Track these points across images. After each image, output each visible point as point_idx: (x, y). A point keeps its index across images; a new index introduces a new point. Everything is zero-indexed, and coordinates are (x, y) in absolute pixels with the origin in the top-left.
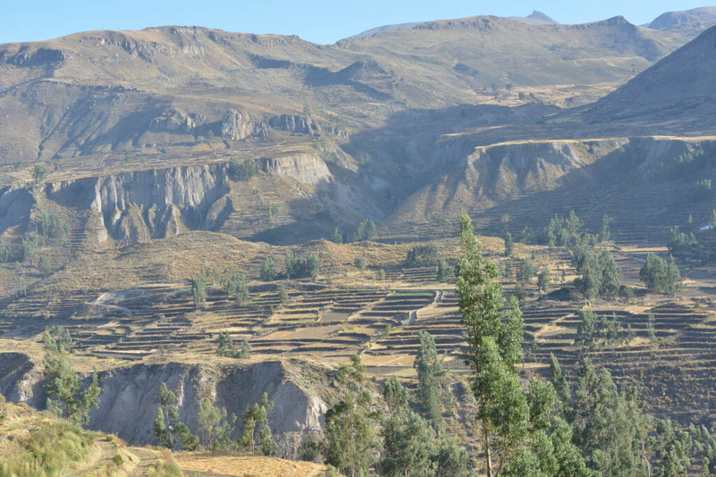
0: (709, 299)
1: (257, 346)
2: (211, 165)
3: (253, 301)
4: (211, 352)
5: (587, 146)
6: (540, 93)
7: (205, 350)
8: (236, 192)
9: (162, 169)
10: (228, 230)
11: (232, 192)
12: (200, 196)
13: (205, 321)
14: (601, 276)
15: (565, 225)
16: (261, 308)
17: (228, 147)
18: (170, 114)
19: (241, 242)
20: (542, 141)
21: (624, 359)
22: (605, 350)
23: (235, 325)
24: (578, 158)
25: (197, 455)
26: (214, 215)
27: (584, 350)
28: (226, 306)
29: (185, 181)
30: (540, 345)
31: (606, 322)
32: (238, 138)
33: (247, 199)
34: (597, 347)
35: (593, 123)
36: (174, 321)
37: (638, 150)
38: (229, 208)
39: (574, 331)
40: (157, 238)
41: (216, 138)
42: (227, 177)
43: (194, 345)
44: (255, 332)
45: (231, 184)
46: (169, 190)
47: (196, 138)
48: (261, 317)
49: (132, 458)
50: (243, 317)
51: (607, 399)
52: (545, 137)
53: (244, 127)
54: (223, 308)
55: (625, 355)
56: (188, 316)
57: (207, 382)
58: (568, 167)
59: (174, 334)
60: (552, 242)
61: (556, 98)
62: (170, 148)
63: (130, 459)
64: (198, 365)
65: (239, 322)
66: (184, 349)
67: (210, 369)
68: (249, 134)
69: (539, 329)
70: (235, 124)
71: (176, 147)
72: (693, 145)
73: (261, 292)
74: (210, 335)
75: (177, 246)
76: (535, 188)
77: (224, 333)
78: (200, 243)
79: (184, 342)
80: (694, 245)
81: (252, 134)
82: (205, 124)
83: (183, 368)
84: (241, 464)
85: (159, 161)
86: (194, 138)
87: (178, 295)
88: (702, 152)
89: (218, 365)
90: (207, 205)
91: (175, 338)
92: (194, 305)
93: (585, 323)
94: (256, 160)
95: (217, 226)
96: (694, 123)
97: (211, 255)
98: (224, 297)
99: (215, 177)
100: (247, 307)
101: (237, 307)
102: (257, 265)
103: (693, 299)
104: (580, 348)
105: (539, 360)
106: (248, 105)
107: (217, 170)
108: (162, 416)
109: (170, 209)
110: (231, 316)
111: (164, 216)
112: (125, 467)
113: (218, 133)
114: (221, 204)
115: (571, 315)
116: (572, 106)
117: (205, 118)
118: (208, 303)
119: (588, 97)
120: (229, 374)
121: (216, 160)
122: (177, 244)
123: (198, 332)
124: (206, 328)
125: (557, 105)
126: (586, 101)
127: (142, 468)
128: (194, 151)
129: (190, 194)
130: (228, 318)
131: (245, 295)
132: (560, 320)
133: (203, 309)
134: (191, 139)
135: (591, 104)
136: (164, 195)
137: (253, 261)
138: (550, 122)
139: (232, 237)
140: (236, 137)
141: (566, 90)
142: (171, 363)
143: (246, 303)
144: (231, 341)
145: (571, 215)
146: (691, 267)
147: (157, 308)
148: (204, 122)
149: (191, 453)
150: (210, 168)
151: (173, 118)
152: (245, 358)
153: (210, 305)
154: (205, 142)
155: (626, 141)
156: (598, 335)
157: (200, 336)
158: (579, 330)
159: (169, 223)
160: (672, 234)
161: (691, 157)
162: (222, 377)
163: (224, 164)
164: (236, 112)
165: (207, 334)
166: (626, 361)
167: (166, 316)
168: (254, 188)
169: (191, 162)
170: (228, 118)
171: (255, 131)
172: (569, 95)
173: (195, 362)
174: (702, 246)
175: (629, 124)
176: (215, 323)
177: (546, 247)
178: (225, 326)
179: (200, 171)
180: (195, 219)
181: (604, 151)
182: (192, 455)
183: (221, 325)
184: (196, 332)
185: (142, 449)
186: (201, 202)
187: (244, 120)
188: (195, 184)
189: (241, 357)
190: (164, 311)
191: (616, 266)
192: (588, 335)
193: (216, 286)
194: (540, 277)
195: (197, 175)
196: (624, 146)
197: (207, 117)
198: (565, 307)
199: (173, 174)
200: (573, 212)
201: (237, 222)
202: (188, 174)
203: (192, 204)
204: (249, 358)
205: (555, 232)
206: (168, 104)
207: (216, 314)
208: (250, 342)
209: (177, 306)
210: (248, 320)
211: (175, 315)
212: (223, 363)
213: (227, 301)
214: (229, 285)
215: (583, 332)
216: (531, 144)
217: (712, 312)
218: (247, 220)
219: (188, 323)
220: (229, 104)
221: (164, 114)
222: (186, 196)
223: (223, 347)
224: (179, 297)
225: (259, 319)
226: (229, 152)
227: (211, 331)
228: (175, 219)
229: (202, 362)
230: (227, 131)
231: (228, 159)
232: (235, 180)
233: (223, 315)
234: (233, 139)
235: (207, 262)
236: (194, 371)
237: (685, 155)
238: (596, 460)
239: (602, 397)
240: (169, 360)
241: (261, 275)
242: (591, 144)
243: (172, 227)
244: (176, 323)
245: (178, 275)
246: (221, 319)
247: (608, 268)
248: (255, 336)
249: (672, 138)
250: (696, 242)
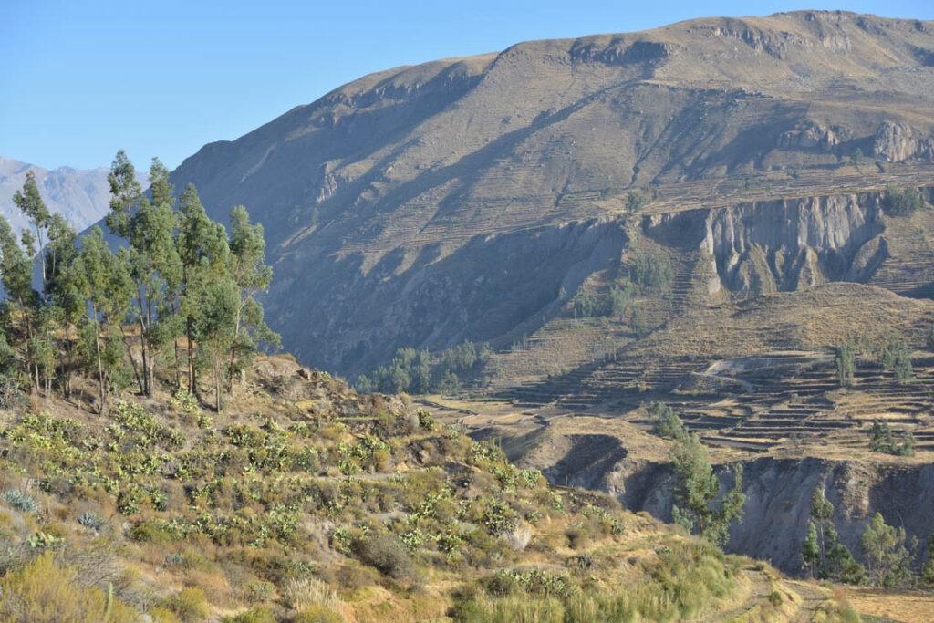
1: (922, 439)
2: (859, 195)
3: (918, 378)
4: (860, 445)
7: (853, 443)
8: (894, 232)
9: (794, 200)
10: (881, 282)
11: (887, 231)
12: (844, 238)
13: (851, 403)
16: (928, 389)
17: (882, 171)
18: (805, 126)
19: (900, 298)
23: (893, 410)
25: (864, 591)
26: (864, 262)
28: (881, 383)
29: (825, 216)
32: (895, 159)
33: (908, 241)
36: (810, 401)
38: (883, 253)
40: (787, 290)
41: (866, 159)
42: (881, 211)
43: (837, 435)
44: (920, 420)
45: (887, 220)
46: (804, 227)
47: (839, 158)
48: (928, 401)
49: (793, 596)
50: (903, 400)
53: (904, 144)
54: (876, 387)
56: (830, 395)
57: (857, 486)
59: (810, 418)
62: (805, 171)
63: (790, 598)
64: (845, 462)
65: (898, 407)
66: (824, 439)
67: (862, 468)
68: (910, 153)
70: (891, 140)
71: (811, 170)
73: (928, 366)
74: (859, 422)
75: (814, 302)
77: (880, 421)
78: (844, 298)
79: (823, 430)
81: (915, 155)
82: (851, 140)
83: (825, 466)
84: (926, 607)
85: (789, 188)
86: (836, 158)
87: (816, 367)
89: (873, 464)
90: (853, 247)
91: (811, 425)
92: (838, 382)
94: (921, 189)
95: (866, 276)
97: (860, 315)
98: (878, 371)
99: (865, 211)
100: (910, 387)
101: (895, 385)
102: (922, 329)
106: (909, 115)
107: (868, 202)
108: (814, 535)
109: (804, 253)
110: (887, 398)
111: (795, 262)
112: (784, 609)
113: (869, 152)
114: (872, 246)
117: (851, 132)
118: (856, 379)
120: (887, 476)
121: (866, 188)
122: (814, 299)
123: (843, 418)
124: (853, 413)
127: (808, 612)
128: (836, 175)
129: (831, 233)
130: (883, 401)
131: (907, 370)
133: (850, 387)
134: (833, 160)
136: (797, 233)
137: (918, 325)
139: (889, 292)
140: (892, 159)
142: (809, 458)
143: (908, 381)
144: (890, 431)
147: (788, 384)
148: (850, 137)
149: (855, 588)
150: (859, 199)
151: (810, 133)
152: (907, 455)
153: (859, 382)
154: (851, 164)
157: (844, 423)
159: (802, 271)
162: (877, 481)
163: (877, 194)
164: (893, 124)
165: (854, 421)
167: (800, 394)
168: (917, 226)
169: (833, 191)
170: (883, 132)
171: (919, 149)
173: (841, 459)
176: (865, 406)
178: (879, 412)
179: (845, 203)
180: (837, 266)
182: (857, 591)
183: (873, 409)
184: (839, 418)
185: (803, 583)
186: (846, 245)
187: (904, 135)
188: (838, 220)
189: (903, 455)
190: (797, 388)
193: (867, 356)
195: (841, 207)
197: (855, 131)
199: (809, 206)
201: (894, 271)
202: (830, 206)
203: (833, 246)
204: (913, 456)
206: (802, 114)
207: (866, 395)
208: (915, 434)
209: (814, 382)
210: (911, 404)
211: (812, 393)
212: (879, 462)
213: (882, 377)
214: (884, 356)
218: (907, 269)
219: (829, 405)
220: (884, 113)
221: (797, 126)
222: (826, 235)
223: (878, 440)
224: (817, 369)
225: (925, 403)
226: (883, 178)
227: (860, 417)
228: (811, 267)
229: (851, 458)
230: (881, 149)
231: (883, 187)
232: (891, 215)
233: (877, 397)
234: (889, 160)
235: (854, 324)
236: (841, 470)
240: (806, 454)
241: (928, 343)
243: (807, 277)
244: (813, 405)
245: (815, 339)
246: (874, 401)
248: (920, 427)
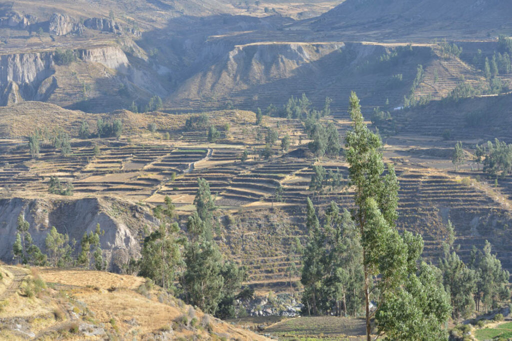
0: (402, 159)
1: (77, 186)
2: (41, 53)
3: (74, 153)
4: (43, 190)
5: (315, 48)
6: (280, 8)
7: (39, 189)
8: (60, 74)
9: (5, 55)
10: (53, 101)
11: (57, 73)
12: (33, 76)
13: (38, 168)
14: (327, 141)
15: (298, 104)
16: (80, 159)
17: (54, 40)
18: (11, 15)
19: (64, 110)
20: (283, 43)
21: (344, 200)
22: (331, 194)
23: (61, 171)
24: (308, 56)
25: (47, 269)
26: (44, 90)
27: (315, 194)
28: (54, 156)
29: (22, 65)
30: (284, 189)
31: (332, 174)
32: (61, 34)
33: (68, 78)
34: (325, 192)
35: (318, 31)
36: (15, 167)
37: (350, 52)
38: (54, 85)
39: (309, 180)
40: (2, 106)
41: (45, 33)
42: (53, 62)
43: (31, 185)
44: (75, 176)
45: (57, 67)
46: (11, 70)
47: (30, 33)
48: (80, 165)
49: (8, 274)
50: (66, 165)
52: (284, 40)
53: (66, 26)
54: (52, 158)
55: (345, 198)
56: (26, 163)
57: (42, 212)
58: (300, 62)
59: (16, 176)
60: (289, 116)
61: (291, 12)
62: (10, 40)
63: (7, 275)
64: (35, 200)
65: (63, 169)
66: (24, 187)
67: (44, 203)
68: (69, 31)
69: (282, 178)
70: (59, 24)
71: (15, 39)
72: (390, 49)
73: (79, 147)
74: (43, 178)
75: (17, 112)
76: (277, 77)
77: (54, 177)
78: (33, 110)
79: (23, 183)
80: (390, 121)
81: (71, 32)
82: (37, 23)
83: (25, 202)
84: (81, 276)
85: (2, 49)
86: (28, 33)
87: (18, 148)
88: (396, 54)
89: (50, 200)
90: (38, 82)
91: (16, 180)
92: (31, 156)
93: (317, 175)
94: (75, 50)
95: (45, 98)
96: (390, 33)
97: (42, 119)
98: (52, 150)
99: (44, 62)
100: (70, 158)
101: (62, 157)
102: (76, 127)
103: (391, 159)
104: (313, 192)
105: (283, 201)
106: (68, 10)
107: (46, 57)
108: (19, 240)
109: (11, 85)
110: (57, 164)
111: (6, 90)
112: (4, 281)
113: (47, 30)
114: (48, 82)
115: (306, 169)
116: (302, 19)
117: (37, 19)
118: (41, 154)
119: (314, 12)
120: (58, 207)
121: (45, 50)
122: (17, 111)
123: (34, 175)
124: (39, 173)
125: (292, 17)
126: (312, 16)
127: (17, 282)
128: (28, 42)
129: (26, 74)
130: (55, 166)
131: (68, 149)
132: (298, 172)
133: (37, 159)
134: (27, 34)
135: (317, 18)
136: (7, 74)
137: (73, 124)
138: (287, 29)
139: (58, 107)
140: (59, 34)
141: (297, 7)
142: (16, 198)
143: (69, 155)
144: (59, 182)
145: (303, 97)
146: (388, 136)
147: (3, 157)
148: (36, 21)
149: (42, 268)
150: (41, 56)
151: (14, 18)
152: (69, 195)
153: (42, 156)
154: (36, 36)
155: (342, 45)
156: (327, 184)
157: (34, 178)
158: (313, 179)
159: (10, 95)
160: (375, 113)
161: (388, 58)
162: (53, 209)
163: (51, 53)
164: (60, 15)
165: (40, 177)
166: (345, 202)
167: (10, 163)
168: (73, 71)
169: (27, 51)
170: (54, 19)
171: (74, 29)
172: (300, 11)
173: (33, 198)
174: (395, 121)
175: (344, 33)
176: (46, 169)
177: (285, 119)
178: (53, 172)
179: (34, 58)
180: (29, 92)
181: (326, 51)
182: (43, 269)
183: (50, 170)
184: (31, 175)
185: (14, 267)
186: (34, 81)
187: (66, 21)
188: (30, 67)
189: (66, 195)
190: (8, 160)
191: (338, 133)
192: (319, 183)
193: (47, 142)
194: (283, 140)
195: (31, 60)
196: (341, 48)
197: (38, 18)
198: (301, 162)
199: (14, 59)
200: (304, 94)
201: (60, 95)
202: (25, 59)
203: (27, 81)
204: (72, 195)
205: (291, 109)
206: (9, 8)
207: (46, 163)
208: (73, 183)
209: (17, 156)
210: (70, 167)
211: (16, 162)
212: (53, 199)
213: (54, 153)
214: (56, 141)
215: (316, 181)
216: (274, 44)
217: (406, 168)
218: (67, 94)
219: (26, 169)
220: (54, 8)
221: (7, 14)
222: (23, 75)
223: (53, 187)
224: (19, 149)
225: (78, 167)
226: (54, 44)
227: (43, 175)
228: (15, 92)
229: (38, 197)
230: (53, 28)
231: (54, 49)
232: (59, 65)
233: (52, 164)
234: (57, 34)
235: (39, 124)
236: (33, 204)
237: (384, 56)
238: (338, 275)
239: (344, 230)
240: (14, 196)
241: (79, 134)
242: (317, 46)
243: (12, 98)
244: (18, 169)
245: (18, 133)
246: (50, 166)
247: (332, 136)
248: (76, 179)
249: (375, 44)
250: (391, 118)
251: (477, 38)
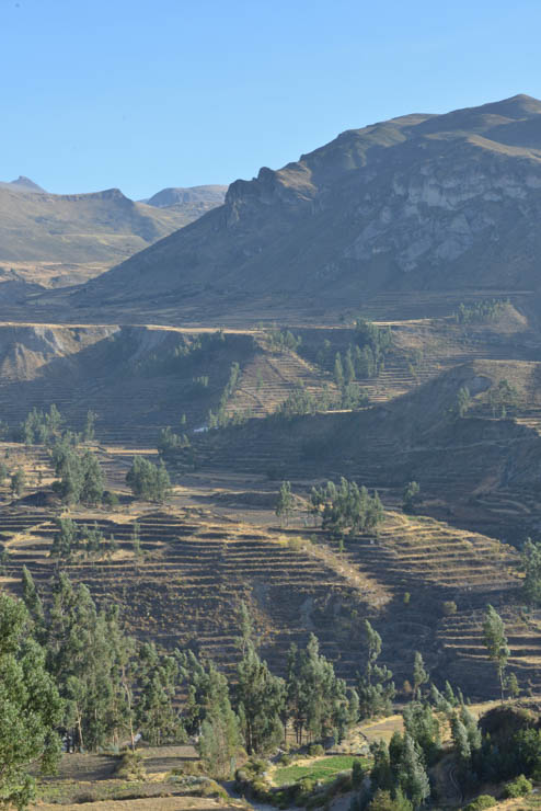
0: (201, 509)
5: (73, 333)
6: (22, 270)
14: (83, 480)
15: (44, 421)
20: (23, 325)
21: (105, 574)
22: (84, 564)
24: (62, 346)
27: (60, 563)
30: (11, 556)
31: (87, 532)
34: (75, 561)
35: (80, 307)
37: (129, 340)
39: (50, 541)
51: (84, 619)
52: (25, 320)
55: (106, 570)
58: (50, 356)
60: (29, 440)
61: (41, 276)
69: (10, 538)
72: (190, 337)
76: (12, 378)
80: (186, 449)
88: (199, 346)
93: (63, 533)
96: (192, 313)
103: (184, 509)
104: (56, 561)
105: (9, 574)
115: (48, 523)
116: (58, 287)
119: (76, 277)
125: (41, 284)
126: (74, 282)
132: (34, 529)
135: (79, 286)
138: (32, 303)
141: (52, 268)
145: (53, 411)
146: (182, 473)
155: (116, 329)
156: (78, 547)
158: (56, 541)
160: (163, 436)
161: (187, 351)
166: (107, 576)
172: (55, 274)
174: (195, 450)
175: (120, 311)
177: (22, 445)
181: (92, 340)
191: (100, 469)
192: (65, 546)
194: (14, 479)
196: (114, 335)
198: (41, 514)
200: (54, 406)
205: (33, 428)
215: (60, 543)
216: (9, 327)
217: (203, 523)
237: (181, 348)
238: (70, 688)
239: (79, 616)
242: (77, 330)
247: (91, 472)
249: (167, 328)
250: (189, 446)
251: (323, 323)
